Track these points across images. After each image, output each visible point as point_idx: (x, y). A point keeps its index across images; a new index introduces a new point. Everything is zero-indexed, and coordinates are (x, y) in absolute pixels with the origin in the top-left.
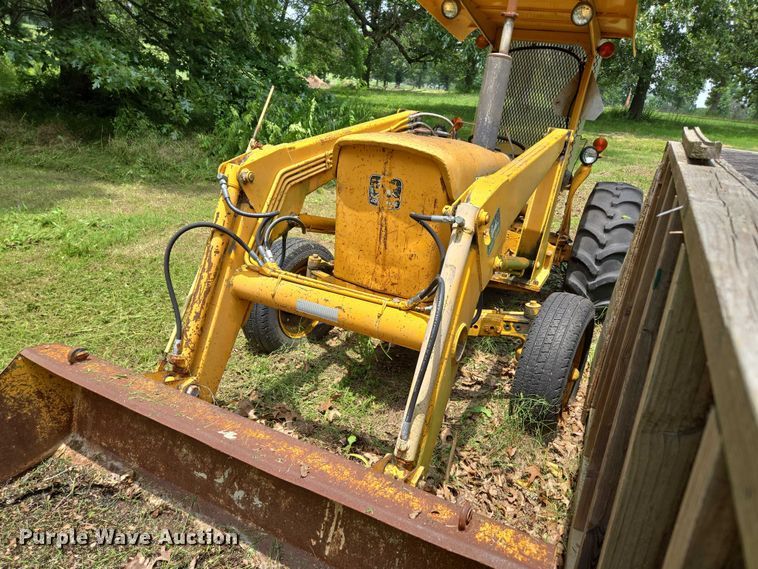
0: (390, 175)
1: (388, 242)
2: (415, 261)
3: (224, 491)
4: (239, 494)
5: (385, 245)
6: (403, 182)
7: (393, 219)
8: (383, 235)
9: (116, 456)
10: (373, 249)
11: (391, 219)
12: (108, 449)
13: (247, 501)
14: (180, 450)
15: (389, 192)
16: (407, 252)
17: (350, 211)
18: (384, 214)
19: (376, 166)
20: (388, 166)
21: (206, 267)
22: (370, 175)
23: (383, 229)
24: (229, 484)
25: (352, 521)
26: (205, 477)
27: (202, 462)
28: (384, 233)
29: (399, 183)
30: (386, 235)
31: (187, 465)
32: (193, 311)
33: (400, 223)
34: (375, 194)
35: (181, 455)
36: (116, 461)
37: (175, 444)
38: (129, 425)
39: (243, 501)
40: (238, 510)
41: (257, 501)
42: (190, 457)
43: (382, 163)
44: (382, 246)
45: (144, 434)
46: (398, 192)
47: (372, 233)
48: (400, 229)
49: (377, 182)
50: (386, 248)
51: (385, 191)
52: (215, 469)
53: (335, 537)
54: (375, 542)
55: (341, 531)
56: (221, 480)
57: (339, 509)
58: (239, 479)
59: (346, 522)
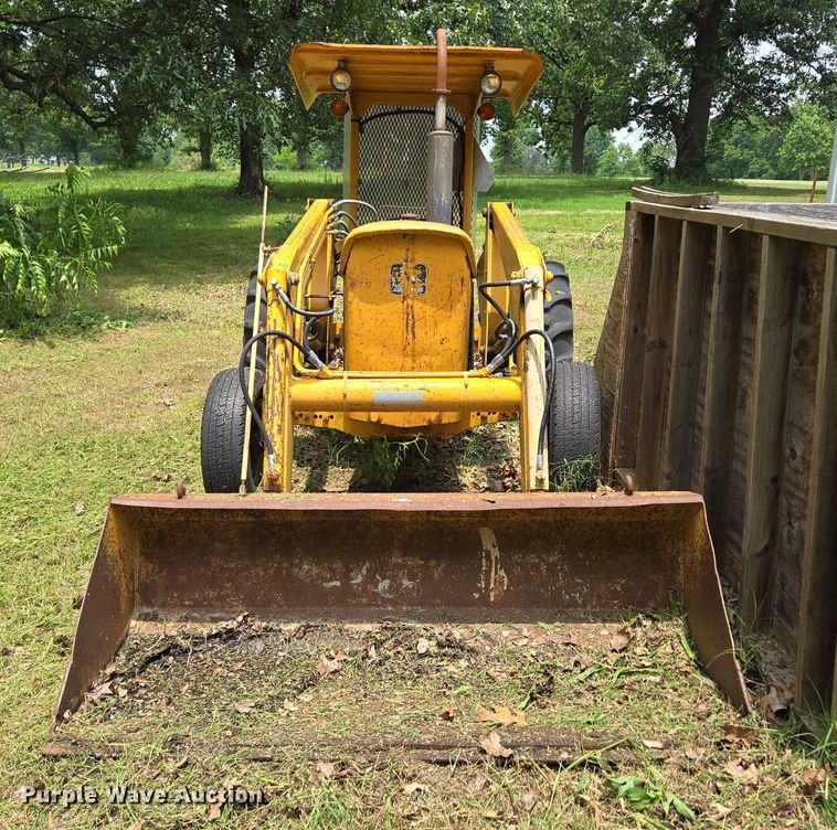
0: (413, 261)
1: (416, 330)
2: (446, 345)
3: (364, 590)
4: (384, 585)
5: (414, 335)
6: (428, 266)
7: (420, 305)
8: (410, 325)
9: (210, 607)
10: (399, 342)
11: (418, 305)
12: (197, 605)
13: (395, 588)
14: (300, 569)
15: (413, 278)
16: (437, 337)
17: (368, 306)
18: (410, 302)
19: (397, 254)
20: (410, 252)
21: (277, 377)
22: (390, 264)
23: (410, 317)
24: (370, 581)
25: (510, 559)
26: (339, 584)
27: (331, 570)
28: (410, 322)
29: (423, 267)
30: (413, 324)
31: (313, 580)
32: (275, 424)
33: (427, 307)
34: (397, 283)
35: (301, 575)
36: (214, 612)
37: (291, 565)
38: (222, 569)
39: (391, 589)
40: (385, 601)
41: (406, 583)
42: (315, 571)
43: (404, 250)
44: (410, 336)
45: (247, 569)
46: (423, 276)
47: (398, 324)
48: (428, 314)
49: (399, 271)
50: (414, 337)
51: (408, 278)
52: (349, 571)
53: (496, 580)
54: (536, 567)
55: (502, 573)
56: (359, 579)
57: (495, 553)
58: (380, 569)
59: (504, 563)
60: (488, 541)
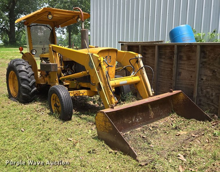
0: (109, 55)
2: (113, 73)
3: (135, 122)
4: (137, 120)
6: (111, 56)
13: (139, 120)
26: (131, 122)
31: (127, 122)
39: (139, 121)
41: (141, 118)
43: (108, 53)
51: (108, 59)
52: (132, 119)
53: (152, 114)
54: (156, 109)
55: (152, 112)
56: (134, 120)
57: (151, 109)
58: (136, 117)
59: (153, 110)
60: (150, 107)
